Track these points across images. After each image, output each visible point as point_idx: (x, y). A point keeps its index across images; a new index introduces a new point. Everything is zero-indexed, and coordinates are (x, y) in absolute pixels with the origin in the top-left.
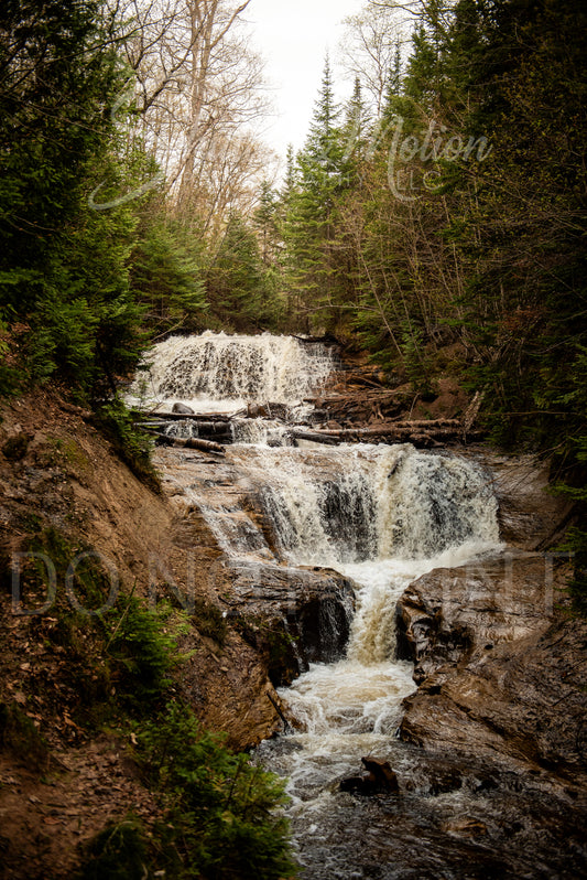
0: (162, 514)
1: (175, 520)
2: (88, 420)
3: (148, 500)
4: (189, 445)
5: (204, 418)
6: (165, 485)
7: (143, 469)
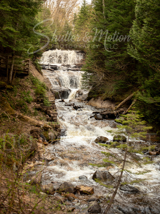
0: (42, 78)
1: (44, 79)
2: (32, 63)
3: (40, 75)
4: (49, 69)
5: (52, 66)
6: (43, 75)
7: (40, 71)
